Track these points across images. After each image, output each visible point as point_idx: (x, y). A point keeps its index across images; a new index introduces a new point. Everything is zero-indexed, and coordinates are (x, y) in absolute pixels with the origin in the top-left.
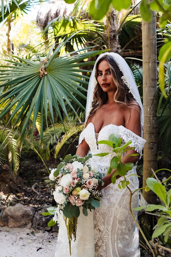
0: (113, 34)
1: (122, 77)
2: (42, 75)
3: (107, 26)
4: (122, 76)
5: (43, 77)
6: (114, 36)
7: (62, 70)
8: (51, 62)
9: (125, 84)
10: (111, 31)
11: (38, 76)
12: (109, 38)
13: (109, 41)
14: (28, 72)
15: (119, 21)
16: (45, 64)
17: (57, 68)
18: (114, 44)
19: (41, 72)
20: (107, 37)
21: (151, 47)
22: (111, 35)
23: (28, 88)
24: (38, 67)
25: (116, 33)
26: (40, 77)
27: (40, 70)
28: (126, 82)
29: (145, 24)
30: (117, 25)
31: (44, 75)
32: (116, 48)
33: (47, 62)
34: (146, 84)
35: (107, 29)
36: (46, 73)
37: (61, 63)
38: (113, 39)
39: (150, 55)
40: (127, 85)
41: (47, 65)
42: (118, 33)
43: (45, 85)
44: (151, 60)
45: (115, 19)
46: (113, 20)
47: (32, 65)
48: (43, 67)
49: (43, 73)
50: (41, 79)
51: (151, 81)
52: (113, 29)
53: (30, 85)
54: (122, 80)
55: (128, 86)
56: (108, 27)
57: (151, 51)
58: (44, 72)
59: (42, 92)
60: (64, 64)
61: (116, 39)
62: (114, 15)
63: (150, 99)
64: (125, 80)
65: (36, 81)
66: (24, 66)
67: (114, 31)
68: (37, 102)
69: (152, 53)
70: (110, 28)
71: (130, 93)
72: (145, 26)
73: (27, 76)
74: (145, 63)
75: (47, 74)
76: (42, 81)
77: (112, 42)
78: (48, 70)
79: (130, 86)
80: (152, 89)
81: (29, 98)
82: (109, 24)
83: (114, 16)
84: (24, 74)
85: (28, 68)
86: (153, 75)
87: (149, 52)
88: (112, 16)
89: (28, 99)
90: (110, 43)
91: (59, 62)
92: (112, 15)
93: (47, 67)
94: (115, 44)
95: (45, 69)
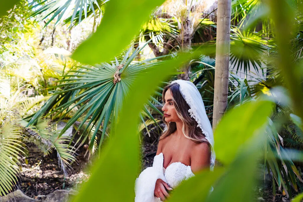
0: (186, 38)
1: (189, 111)
2: (116, 81)
3: (181, 30)
4: (190, 109)
5: (117, 83)
6: (188, 40)
7: (135, 77)
8: (126, 68)
9: (192, 117)
10: (185, 35)
11: (112, 82)
12: (183, 41)
13: (183, 43)
14: (103, 76)
15: (193, 25)
16: (119, 70)
17: (130, 75)
18: (186, 47)
19: (115, 77)
20: (181, 40)
21: (224, 63)
22: (185, 39)
23: (101, 93)
24: (113, 72)
25: (189, 37)
26: (114, 84)
27: (114, 76)
28: (194, 116)
29: (219, 40)
30: (191, 30)
31: (117, 81)
32: (189, 50)
33: (122, 68)
34: (217, 98)
35: (181, 33)
36: (120, 79)
37: (135, 71)
38: (186, 42)
39: (223, 70)
40: (195, 118)
41: (121, 71)
42: (191, 37)
43: (118, 92)
44: (223, 76)
45: (189, 24)
46: (188, 25)
47: (107, 69)
48: (118, 72)
49: (117, 79)
50: (114, 85)
51: (222, 96)
52: (187, 33)
53: (103, 91)
54: (190, 113)
55: (196, 120)
56: (183, 31)
57: (224, 67)
58: (119, 78)
59: (115, 98)
60: (138, 72)
61: (189, 43)
62: (188, 20)
63: (220, 113)
64: (192, 114)
65: (109, 87)
66: (100, 69)
67: (188, 35)
68: (108, 110)
69: (224, 69)
70: (184, 32)
71: (199, 127)
72: (220, 42)
73: (101, 81)
74: (218, 78)
75: (120, 81)
76: (116, 87)
77: (185, 45)
78: (122, 76)
79: (198, 120)
80: (223, 103)
81: (101, 104)
82: (184, 28)
83: (188, 22)
84: (99, 78)
85: (103, 71)
86: (225, 90)
87: (222, 67)
88: (186, 22)
89: (100, 106)
90: (184, 45)
91: (133, 70)
92: (187, 20)
93: (121, 73)
94: (188, 46)
95: (119, 75)
